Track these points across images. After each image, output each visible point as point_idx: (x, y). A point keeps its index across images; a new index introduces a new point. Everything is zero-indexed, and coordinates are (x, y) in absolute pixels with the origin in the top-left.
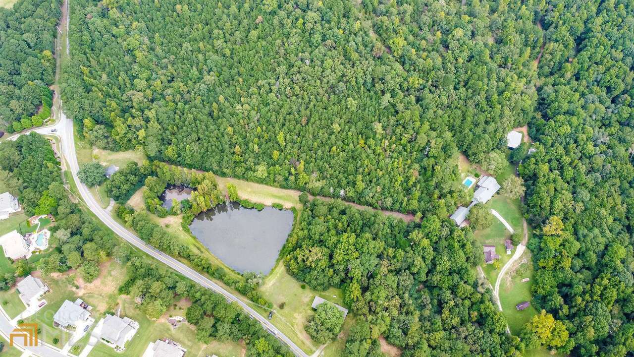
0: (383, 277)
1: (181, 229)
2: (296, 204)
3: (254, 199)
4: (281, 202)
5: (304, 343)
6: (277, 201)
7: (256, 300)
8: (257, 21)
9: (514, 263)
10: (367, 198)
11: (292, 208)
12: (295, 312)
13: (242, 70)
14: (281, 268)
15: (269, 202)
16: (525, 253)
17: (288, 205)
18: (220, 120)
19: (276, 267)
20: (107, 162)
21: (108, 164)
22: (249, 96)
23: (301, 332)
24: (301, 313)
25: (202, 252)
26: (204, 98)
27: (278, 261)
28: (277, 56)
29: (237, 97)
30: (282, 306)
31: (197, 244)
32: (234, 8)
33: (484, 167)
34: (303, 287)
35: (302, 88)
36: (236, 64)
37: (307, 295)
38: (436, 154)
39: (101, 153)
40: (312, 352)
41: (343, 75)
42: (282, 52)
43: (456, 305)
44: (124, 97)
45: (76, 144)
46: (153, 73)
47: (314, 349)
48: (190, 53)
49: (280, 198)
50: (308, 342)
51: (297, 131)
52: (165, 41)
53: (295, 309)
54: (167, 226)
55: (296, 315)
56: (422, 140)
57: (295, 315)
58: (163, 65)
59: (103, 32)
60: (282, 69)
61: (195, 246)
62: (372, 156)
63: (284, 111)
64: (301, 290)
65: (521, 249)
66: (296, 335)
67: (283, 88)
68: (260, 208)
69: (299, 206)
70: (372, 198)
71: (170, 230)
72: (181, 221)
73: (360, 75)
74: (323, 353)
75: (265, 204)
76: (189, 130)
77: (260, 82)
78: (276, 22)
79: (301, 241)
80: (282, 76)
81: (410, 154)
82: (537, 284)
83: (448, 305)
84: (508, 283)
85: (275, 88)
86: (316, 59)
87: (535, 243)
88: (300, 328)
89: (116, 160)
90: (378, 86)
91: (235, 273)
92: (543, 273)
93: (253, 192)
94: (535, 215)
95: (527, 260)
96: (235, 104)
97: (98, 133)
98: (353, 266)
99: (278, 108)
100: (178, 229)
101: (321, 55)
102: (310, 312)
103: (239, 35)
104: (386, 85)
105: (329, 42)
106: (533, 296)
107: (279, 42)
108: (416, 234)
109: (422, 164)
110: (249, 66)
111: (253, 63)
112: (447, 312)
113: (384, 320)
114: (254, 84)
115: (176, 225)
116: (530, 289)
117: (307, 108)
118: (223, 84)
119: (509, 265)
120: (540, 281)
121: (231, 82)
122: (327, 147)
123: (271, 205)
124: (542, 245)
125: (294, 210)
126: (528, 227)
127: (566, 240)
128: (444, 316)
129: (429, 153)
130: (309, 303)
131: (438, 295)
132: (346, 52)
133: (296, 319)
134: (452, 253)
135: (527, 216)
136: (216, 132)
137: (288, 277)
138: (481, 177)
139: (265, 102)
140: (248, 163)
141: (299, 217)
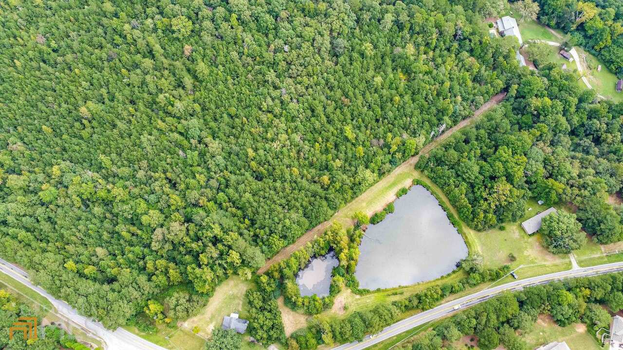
0: (555, 155)
1: (358, 297)
2: (412, 175)
3: (378, 207)
4: (400, 187)
5: (557, 265)
6: (396, 190)
7: (495, 276)
8: (187, 53)
9: (581, 64)
10: (463, 113)
11: (413, 181)
12: (523, 252)
13: (233, 111)
14: (471, 234)
15: (390, 197)
16: (577, 51)
17: (407, 183)
18: (278, 172)
19: (466, 237)
20: (211, 322)
21: (214, 323)
22: (270, 125)
23: (545, 260)
24: (526, 248)
25: (402, 293)
26: (230, 168)
27: (460, 232)
28: (250, 68)
29: (259, 138)
30: (512, 258)
31: (389, 293)
32: (148, 63)
33: (495, 14)
34: (502, 229)
35: (309, 75)
36: (218, 111)
37: (512, 229)
38: (471, 30)
39: (193, 321)
40: (570, 264)
42: (249, 60)
43: (607, 124)
44: (155, 246)
45: (157, 343)
46: (146, 196)
47: (567, 260)
48: (157, 143)
49: (394, 184)
50: (558, 261)
51: (349, 116)
52: (114, 156)
53: (520, 250)
54: (345, 308)
55: (526, 253)
56: (449, 28)
57: (525, 254)
58: (144, 179)
59: (30, 211)
60: (271, 76)
61: (389, 295)
62: (426, 77)
63: (319, 109)
64: (503, 232)
65: (573, 52)
66: (545, 266)
67: (293, 90)
68: (389, 209)
69: (416, 175)
70: (464, 110)
71: (353, 309)
72: (349, 291)
74: (576, 256)
75: (390, 201)
76: (266, 207)
77: (265, 106)
78: (207, 38)
79: (471, 195)
80: (277, 81)
81: (448, 50)
82: (612, 62)
83: (603, 130)
84: (594, 80)
85: (286, 98)
86: (289, 38)
87: (578, 37)
88: (540, 258)
89: (219, 310)
90: (366, 16)
91: (446, 277)
92: (610, 51)
93: (370, 203)
94: (559, 17)
95: (585, 55)
96: (267, 146)
97: (181, 305)
98: (534, 169)
99: (309, 113)
100: (357, 300)
101: (291, 31)
102: (531, 239)
103: (188, 81)
104: (371, 9)
105: (283, 14)
106: (616, 74)
107: (234, 55)
108: (535, 102)
109: (468, 48)
110: (234, 102)
111: (236, 95)
112: (609, 135)
113: (600, 182)
114: (260, 112)
115: (350, 300)
116: (610, 71)
117: (331, 89)
118: (229, 140)
119: (581, 68)
120: (614, 58)
121: (234, 130)
122: (389, 104)
123: (395, 197)
124: (590, 32)
125: (417, 182)
126: (557, 32)
127: (600, 15)
128: (609, 140)
129: (465, 34)
130: (523, 233)
131: (585, 131)
132: (303, 10)
133: (530, 255)
134: (566, 90)
135: (553, 23)
136: (287, 185)
137: (483, 234)
138: (495, 25)
139: (290, 118)
140: (348, 181)
141: (428, 182)
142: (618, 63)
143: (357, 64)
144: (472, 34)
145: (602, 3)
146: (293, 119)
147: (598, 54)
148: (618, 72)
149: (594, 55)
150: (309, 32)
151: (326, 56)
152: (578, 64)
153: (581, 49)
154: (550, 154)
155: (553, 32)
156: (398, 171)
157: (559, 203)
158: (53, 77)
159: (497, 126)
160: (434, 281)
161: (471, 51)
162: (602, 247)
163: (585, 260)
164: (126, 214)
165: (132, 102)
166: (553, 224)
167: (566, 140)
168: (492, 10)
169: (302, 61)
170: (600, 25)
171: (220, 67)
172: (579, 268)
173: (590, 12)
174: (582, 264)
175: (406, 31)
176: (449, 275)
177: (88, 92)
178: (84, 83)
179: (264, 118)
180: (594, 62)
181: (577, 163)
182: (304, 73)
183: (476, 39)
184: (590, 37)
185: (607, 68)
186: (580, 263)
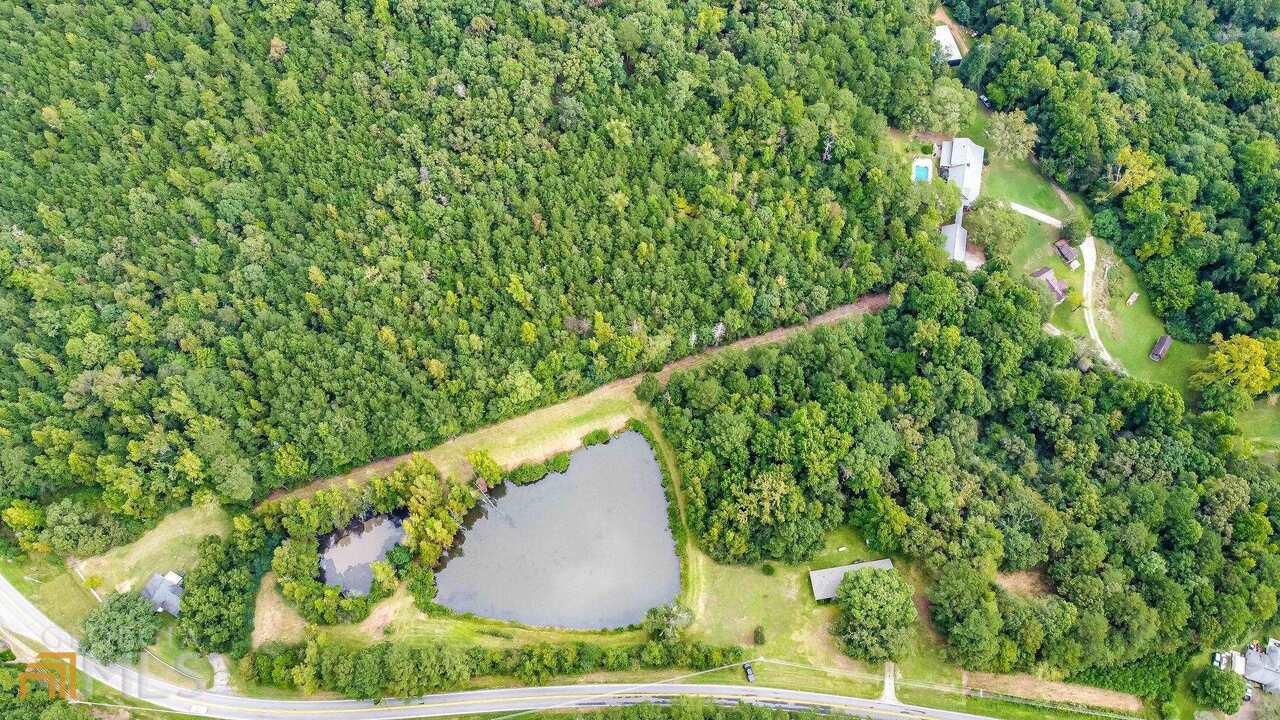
0: (924, 453)
1: (423, 616)
2: (632, 409)
3: (537, 453)
4: (597, 425)
5: (850, 682)
6: (588, 428)
7: (702, 662)
8: (273, 54)
9: (1094, 279)
10: (775, 313)
11: (629, 423)
13: (317, 185)
14: (699, 563)
15: (571, 440)
16: (1099, 250)
17: (615, 422)
18: (351, 327)
19: (686, 566)
20: (130, 577)
21: (135, 580)
22: (375, 234)
23: (829, 664)
24: (802, 625)
25: (508, 637)
26: (271, 295)
27: (679, 551)
28: (379, 111)
29: (348, 252)
30: (758, 638)
31: (485, 628)
32: (195, 53)
33: (938, 127)
34: (768, 571)
35: (486, 154)
36: (291, 178)
37: (788, 580)
38: (853, 148)
39: (98, 566)
40: (880, 687)
41: (560, 79)
42: (385, 95)
43: (1076, 420)
44: (70, 402)
45: (17, 583)
46: (98, 305)
47: (877, 678)
48: (158, 208)
49: (588, 417)
50: (857, 673)
51: (537, 255)
52: (72, 212)
53: (785, 626)
54: (388, 631)
55: (795, 636)
56: (807, 134)
57: (793, 637)
58: (110, 271)
60: (413, 134)
61: (483, 633)
62: (727, 221)
63: (481, 226)
64: (767, 580)
65: (1089, 247)
66: (825, 675)
67: (442, 175)
68: (557, 464)
69: (640, 411)
70: (782, 305)
71: (402, 637)
72: (411, 599)
73: (597, 60)
74: (899, 676)
75: (567, 448)
76: (296, 388)
77: (380, 193)
78: (321, 34)
79: (713, 482)
80: (421, 150)
81: (796, 175)
82: (1162, 294)
83: (1061, 430)
84: (1110, 322)
85: (425, 187)
86: (473, 73)
87: (1107, 217)
88: (821, 656)
89: (154, 559)
90: (645, 66)
91: (612, 634)
92: (1162, 268)
93: (523, 441)
94: (1079, 168)
95: (1111, 261)
96: (357, 271)
97: (66, 525)
98: (859, 468)
99: (460, 227)
100: (419, 621)
101: (481, 60)
102: (818, 611)
103: (254, 107)
104: (661, 55)
105: (479, 22)
106: (1164, 320)
107: (360, 78)
108: (926, 330)
109: (835, 183)
110: (327, 168)
111: (333, 156)
112: (1071, 444)
113: (989, 536)
114: (369, 202)
115: (405, 617)
116: (1153, 311)
117: (523, 193)
118: (292, 239)
119: (1089, 288)
120: (1166, 284)
121: (308, 224)
122: (626, 254)
123: (579, 443)
124: (1131, 217)
125: (636, 427)
126: (1071, 199)
127: (1165, 184)
128: (1068, 455)
129: (837, 152)
130: (806, 595)
131: (1027, 422)
132: (526, 25)
133: (802, 643)
134: (1009, 325)
135: (1064, 177)
136: (358, 356)
137: (724, 571)
138: (936, 150)
139: (420, 228)
140: (481, 384)
141: (657, 435)
142: (1172, 297)
143: (590, 159)
144: (855, 155)
145: (1182, 161)
146: (429, 232)
147: (1139, 269)
148: (1167, 316)
149: (1132, 267)
150: (510, 67)
151: (536, 125)
152: (1088, 278)
153: (1109, 248)
154: (915, 448)
155: (1063, 196)
156: (605, 393)
157: (897, 553)
158: (28, 36)
159: (828, 358)
160: (584, 633)
161: (844, 191)
162: (965, 677)
163: (918, 691)
164: (45, 327)
165: (149, 122)
166: (854, 592)
167: (965, 428)
168: (933, 117)
169: (478, 123)
170: (1154, 205)
171: (327, 95)
172: (896, 702)
173: (1138, 170)
174: (906, 696)
175: (719, 116)
176: (619, 631)
177: (75, 82)
178: (73, 63)
179: (374, 215)
180: (1128, 283)
181: (972, 483)
182: (477, 148)
183: (855, 166)
184: (1131, 227)
185: (1151, 301)
186: (902, 693)
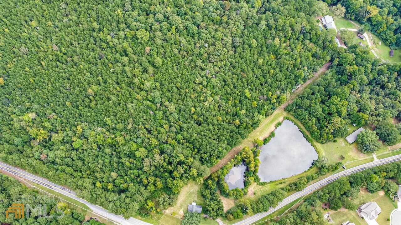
0: (362, 98)
1: (261, 186)
2: (283, 114)
3: (266, 134)
4: (277, 122)
5: (366, 160)
6: (275, 123)
8: (148, 52)
9: (370, 41)
10: (309, 76)
11: (284, 118)
12: (347, 154)
13: (179, 85)
14: (319, 145)
15: (272, 128)
17: (281, 119)
19: (316, 148)
20: (181, 209)
22: (200, 93)
23: (359, 157)
24: (349, 151)
25: (284, 182)
26: (181, 119)
27: (313, 145)
28: (186, 58)
29: (196, 100)
30: (342, 158)
32: (125, 59)
33: (321, 15)
34: (335, 141)
35: (221, 60)
36: (170, 85)
37: (340, 141)
38: (310, 27)
39: (171, 209)
40: (373, 158)
42: (185, 53)
44: (146, 169)
45: (152, 223)
46: (135, 140)
47: (371, 157)
48: (137, 107)
49: (273, 120)
50: (367, 157)
51: (246, 84)
53: (346, 153)
54: (254, 194)
55: (349, 154)
56: (298, 27)
58: (132, 130)
60: (199, 63)
61: (278, 184)
62: (286, 57)
64: (335, 143)
65: (366, 34)
66: (360, 160)
68: (272, 135)
69: (285, 114)
71: (259, 194)
72: (256, 183)
74: (376, 154)
75: (273, 130)
77: (197, 81)
78: (159, 42)
79: (318, 125)
80: (203, 66)
81: (297, 39)
82: (387, 40)
83: (386, 81)
84: (378, 50)
85: (209, 75)
86: (208, 39)
87: (368, 26)
88: (357, 156)
89: (184, 201)
90: (250, 22)
91: (307, 171)
92: (386, 34)
93: (261, 132)
94: (356, 14)
95: (372, 36)
96: (201, 104)
97: (167, 201)
98: (352, 108)
99: (223, 83)
100: (260, 188)
101: (208, 35)
102: (351, 146)
103: (151, 69)
104: (253, 18)
105: (203, 25)
106: (389, 46)
107: (176, 51)
108: (349, 69)
109: (309, 38)
110: (179, 80)
111: (180, 75)
112: (389, 84)
114: (195, 85)
115: (256, 188)
116: (386, 45)
117: (234, 67)
118: (178, 102)
119: (370, 44)
120: (388, 37)
121: (180, 97)
122: (268, 75)
123: (274, 128)
124: (375, 23)
125: (286, 118)
126: (355, 23)
127: (379, 12)
128: (390, 87)
129: (307, 30)
130: (346, 143)
131: (376, 82)
132: (213, 21)
133: (351, 155)
134: (365, 60)
135: (353, 18)
136: (216, 127)
137: (325, 145)
138: (320, 21)
139: (212, 87)
140: (250, 122)
141: (292, 118)
142: (390, 40)
143: (247, 52)
144: (311, 29)
145: (380, 5)
146: (214, 87)
147: (379, 36)
148: (390, 45)
149: (376, 35)
150: (219, 35)
151: (230, 48)
152: (368, 41)
153: (369, 32)
154: (359, 98)
155: (353, 22)
156: (276, 112)
157: (366, 125)
158: (66, 70)
159: (329, 83)
160: (301, 174)
161: (310, 39)
162: (389, 148)
163: (381, 155)
164: (125, 152)
165: (117, 83)
167: (367, 89)
168: (319, 12)
169: (217, 53)
170: (380, 18)
171: (168, 59)
172: (378, 160)
173: (374, 11)
174: (379, 158)
175: (273, 30)
176: (309, 170)
177: (90, 79)
178: (87, 74)
179: (198, 88)
180: (377, 40)
181: (373, 102)
182: (218, 60)
183: (314, 32)
184: (375, 26)
185: (385, 43)
186: (379, 157)
